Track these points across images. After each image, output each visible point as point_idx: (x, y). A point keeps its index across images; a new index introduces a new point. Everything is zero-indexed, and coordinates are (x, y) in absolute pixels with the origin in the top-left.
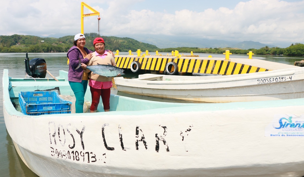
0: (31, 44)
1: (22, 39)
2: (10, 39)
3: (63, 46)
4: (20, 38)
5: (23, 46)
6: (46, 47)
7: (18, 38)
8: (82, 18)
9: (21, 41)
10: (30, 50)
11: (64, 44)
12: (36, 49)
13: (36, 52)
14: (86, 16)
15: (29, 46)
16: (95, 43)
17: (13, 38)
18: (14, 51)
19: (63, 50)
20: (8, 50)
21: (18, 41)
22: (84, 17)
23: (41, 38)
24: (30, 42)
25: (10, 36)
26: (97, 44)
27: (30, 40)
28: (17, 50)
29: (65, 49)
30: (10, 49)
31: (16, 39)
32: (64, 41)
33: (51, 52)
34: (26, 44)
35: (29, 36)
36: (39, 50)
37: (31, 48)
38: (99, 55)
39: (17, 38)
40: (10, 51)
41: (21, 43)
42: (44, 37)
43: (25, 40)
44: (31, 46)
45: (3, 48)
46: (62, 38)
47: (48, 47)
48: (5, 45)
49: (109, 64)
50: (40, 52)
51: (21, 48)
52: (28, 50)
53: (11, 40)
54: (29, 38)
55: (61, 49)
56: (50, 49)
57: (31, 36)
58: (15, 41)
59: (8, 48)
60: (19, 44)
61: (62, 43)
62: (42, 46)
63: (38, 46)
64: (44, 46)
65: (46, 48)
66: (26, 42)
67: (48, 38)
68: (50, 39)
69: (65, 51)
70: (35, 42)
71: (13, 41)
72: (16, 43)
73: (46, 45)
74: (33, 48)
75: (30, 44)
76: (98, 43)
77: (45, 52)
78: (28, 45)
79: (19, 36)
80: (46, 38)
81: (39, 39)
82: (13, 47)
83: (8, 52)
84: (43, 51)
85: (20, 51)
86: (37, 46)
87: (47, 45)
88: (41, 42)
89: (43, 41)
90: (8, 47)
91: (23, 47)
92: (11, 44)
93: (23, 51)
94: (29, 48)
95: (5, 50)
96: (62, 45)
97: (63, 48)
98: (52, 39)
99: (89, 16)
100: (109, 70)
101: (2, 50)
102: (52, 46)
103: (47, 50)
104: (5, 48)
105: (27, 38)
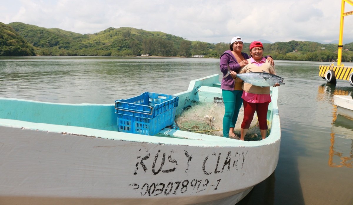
0: (309, 51)
1: (300, 46)
2: (287, 45)
3: (349, 54)
4: (298, 44)
5: (299, 53)
6: (325, 55)
7: (296, 45)
8: (342, 17)
9: (299, 47)
10: (307, 58)
11: (351, 51)
12: (314, 57)
13: (313, 61)
14: (348, 15)
15: (306, 54)
16: (252, 47)
17: (290, 45)
18: (289, 58)
19: (348, 60)
20: (283, 57)
21: (296, 48)
22: (344, 17)
23: (322, 44)
24: (308, 49)
25: (287, 43)
26: (254, 48)
27: (309, 46)
28: (293, 58)
29: (350, 59)
30: (285, 57)
31: (293, 46)
32: (351, 49)
33: (332, 61)
34: (303, 51)
35: (308, 42)
36: (317, 58)
37: (308, 56)
38: (254, 62)
39: (294, 44)
40: (285, 58)
41: (298, 50)
42: (326, 44)
43: (302, 47)
44: (309, 53)
45: (279, 55)
46: (349, 44)
47: (328, 55)
48: (281, 52)
49: (264, 71)
50: (318, 61)
51: (297, 56)
52: (304, 58)
53: (288, 47)
54: (308, 44)
55: (346, 58)
56: (330, 57)
57: (310, 42)
58: (292, 48)
59: (283, 56)
60: (295, 51)
61: (349, 51)
62: (321, 54)
63: (317, 54)
64: (324, 54)
65: (326, 57)
66: (304, 49)
67: (330, 44)
68: (334, 45)
69: (350, 61)
70: (313, 49)
71: (290, 48)
72: (292, 50)
73: (326, 52)
74: (310, 56)
75: (307, 52)
76: (256, 47)
77: (324, 61)
78: (306, 52)
79: (297, 42)
80: (328, 45)
81: (319, 46)
82: (289, 54)
83: (283, 59)
84: (322, 60)
85: (296, 59)
86: (315, 54)
87: (328, 52)
88: (322, 50)
89: (324, 48)
90: (283, 54)
91: (299, 55)
92: (288, 51)
93: (299, 59)
94: (305, 56)
95: (280, 58)
96: (347, 54)
97: (348, 57)
98: (335, 46)
99: (351, 14)
100: (262, 79)
101: (277, 58)
102: (334, 54)
103: (327, 59)
104: (280, 55)
105: (305, 44)
